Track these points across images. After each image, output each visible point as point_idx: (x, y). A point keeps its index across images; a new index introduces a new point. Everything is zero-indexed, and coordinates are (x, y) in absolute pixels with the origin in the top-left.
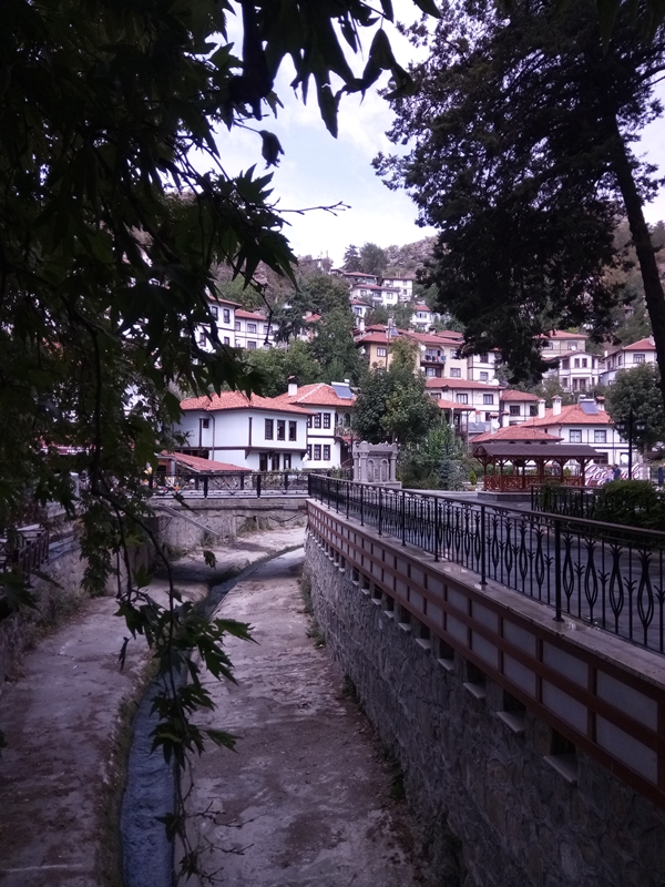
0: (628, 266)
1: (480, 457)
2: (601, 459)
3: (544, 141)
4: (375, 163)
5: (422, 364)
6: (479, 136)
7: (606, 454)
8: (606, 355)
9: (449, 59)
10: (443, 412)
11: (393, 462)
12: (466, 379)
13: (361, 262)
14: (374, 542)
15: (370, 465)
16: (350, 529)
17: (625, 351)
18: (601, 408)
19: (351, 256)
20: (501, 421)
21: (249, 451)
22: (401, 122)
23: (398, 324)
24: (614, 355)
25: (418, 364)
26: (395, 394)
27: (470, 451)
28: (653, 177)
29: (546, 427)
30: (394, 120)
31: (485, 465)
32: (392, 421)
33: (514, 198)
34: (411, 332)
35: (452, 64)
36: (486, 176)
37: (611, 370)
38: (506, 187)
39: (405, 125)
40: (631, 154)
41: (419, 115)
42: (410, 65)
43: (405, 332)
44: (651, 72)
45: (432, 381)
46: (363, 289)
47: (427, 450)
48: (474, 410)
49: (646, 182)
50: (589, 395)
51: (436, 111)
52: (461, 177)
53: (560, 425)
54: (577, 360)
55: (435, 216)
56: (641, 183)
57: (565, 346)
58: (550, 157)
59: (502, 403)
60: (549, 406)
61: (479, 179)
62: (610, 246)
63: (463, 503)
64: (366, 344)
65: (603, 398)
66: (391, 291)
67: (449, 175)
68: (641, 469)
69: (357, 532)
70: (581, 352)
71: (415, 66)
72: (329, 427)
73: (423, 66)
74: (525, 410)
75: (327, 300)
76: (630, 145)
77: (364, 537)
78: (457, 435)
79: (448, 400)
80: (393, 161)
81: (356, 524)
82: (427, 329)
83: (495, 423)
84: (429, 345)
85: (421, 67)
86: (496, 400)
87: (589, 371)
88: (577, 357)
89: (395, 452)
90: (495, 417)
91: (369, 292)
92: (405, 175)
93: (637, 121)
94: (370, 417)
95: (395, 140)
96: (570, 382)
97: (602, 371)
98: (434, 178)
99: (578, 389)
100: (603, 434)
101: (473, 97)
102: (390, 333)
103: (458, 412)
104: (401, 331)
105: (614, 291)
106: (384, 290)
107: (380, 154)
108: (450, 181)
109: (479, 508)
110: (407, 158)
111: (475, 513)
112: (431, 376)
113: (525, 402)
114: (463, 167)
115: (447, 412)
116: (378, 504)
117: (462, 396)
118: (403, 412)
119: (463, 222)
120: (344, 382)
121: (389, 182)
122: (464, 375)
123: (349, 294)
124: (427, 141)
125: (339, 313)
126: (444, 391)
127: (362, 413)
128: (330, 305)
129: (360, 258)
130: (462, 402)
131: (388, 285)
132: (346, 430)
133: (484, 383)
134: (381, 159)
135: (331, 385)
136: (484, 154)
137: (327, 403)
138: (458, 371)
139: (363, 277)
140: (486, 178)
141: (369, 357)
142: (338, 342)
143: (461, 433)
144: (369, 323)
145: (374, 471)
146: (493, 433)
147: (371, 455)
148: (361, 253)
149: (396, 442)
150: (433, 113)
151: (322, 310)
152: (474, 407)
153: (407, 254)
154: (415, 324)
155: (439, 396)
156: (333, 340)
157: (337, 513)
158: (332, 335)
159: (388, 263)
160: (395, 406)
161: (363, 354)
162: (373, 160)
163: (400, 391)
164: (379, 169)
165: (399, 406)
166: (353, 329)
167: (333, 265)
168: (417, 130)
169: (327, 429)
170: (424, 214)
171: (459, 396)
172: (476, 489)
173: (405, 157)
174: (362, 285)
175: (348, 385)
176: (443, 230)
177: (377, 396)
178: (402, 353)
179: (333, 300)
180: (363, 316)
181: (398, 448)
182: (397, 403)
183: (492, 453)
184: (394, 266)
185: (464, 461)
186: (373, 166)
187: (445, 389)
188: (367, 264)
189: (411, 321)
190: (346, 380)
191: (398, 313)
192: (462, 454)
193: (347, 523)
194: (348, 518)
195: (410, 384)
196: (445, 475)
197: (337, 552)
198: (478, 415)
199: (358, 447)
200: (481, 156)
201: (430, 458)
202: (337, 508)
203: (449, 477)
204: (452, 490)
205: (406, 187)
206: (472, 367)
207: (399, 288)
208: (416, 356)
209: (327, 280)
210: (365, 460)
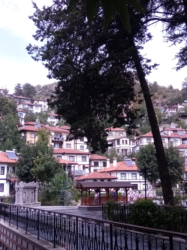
0: (140, 102)
1: (80, 188)
2: (135, 187)
3: (104, 46)
4: (28, 49)
5: (53, 142)
6: (75, 41)
7: (137, 184)
8: (135, 139)
9: (62, 7)
10: (62, 166)
11: (37, 192)
12: (73, 149)
13: (23, 92)
14: (23, 238)
15: (24, 194)
16: (11, 231)
17: (143, 137)
18: (134, 163)
19: (18, 88)
20: (90, 170)
22: (40, 31)
23: (41, 122)
24: (139, 139)
25: (51, 141)
26: (38, 157)
27: (75, 185)
28: (149, 64)
29: (110, 172)
30: (37, 30)
31: (82, 192)
32: (36, 171)
33: (91, 70)
34: (47, 126)
35: (63, 9)
37: (137, 146)
38: (87, 65)
39: (42, 33)
40: (140, 54)
41: (48, 29)
42: (44, 7)
43: (44, 126)
44: (147, 21)
45: (57, 150)
46: (24, 104)
47: (54, 185)
48: (77, 164)
49: (146, 66)
50: (129, 157)
51: (56, 29)
52: (67, 59)
53: (116, 171)
54: (123, 141)
55: (56, 74)
56: (144, 67)
57: (118, 134)
58: (106, 53)
59: (90, 160)
60: (111, 162)
61: (76, 60)
62: (133, 92)
64: (25, 131)
65: (134, 158)
66: (37, 106)
67: (62, 57)
68: (152, 192)
69: (14, 233)
70: (124, 137)
71: (46, 8)
72: (4, 174)
73: (50, 8)
74: (101, 164)
75: (5, 109)
76: (139, 50)
77: (18, 235)
78: (69, 177)
79: (65, 159)
80: (36, 48)
81: (14, 229)
82: (55, 125)
83: (87, 171)
84: (56, 132)
85: (49, 9)
86: (88, 159)
87: (128, 146)
88: (123, 139)
89: (38, 187)
90: (87, 168)
91: (27, 106)
92: (41, 55)
93: (142, 41)
94: (25, 169)
95: (37, 39)
96: (120, 151)
97: (134, 146)
98: (56, 57)
99: (124, 154)
100: (135, 175)
101: (72, 24)
102: (37, 126)
103: (70, 165)
104: (42, 125)
105: (136, 112)
106: (34, 105)
107: (30, 45)
108: (62, 60)
110: (43, 48)
111: (73, 221)
112: (57, 148)
113: (101, 160)
114: (69, 54)
115: (64, 165)
116: (26, 216)
117: (72, 157)
118: (42, 166)
119: (69, 78)
120: (12, 150)
121: (35, 57)
122: (73, 147)
123: (17, 107)
124: (52, 41)
125: (11, 116)
126: (63, 155)
127: (21, 167)
128: (7, 112)
129: (23, 90)
130: (72, 160)
131: (36, 103)
132: (13, 175)
133: (82, 151)
134: (31, 47)
135: (5, 152)
136: (78, 49)
137: (3, 161)
138: (70, 145)
139: (24, 99)
140: (79, 60)
141: (26, 138)
142: (10, 130)
143: (71, 176)
144: (26, 121)
145: (26, 197)
146: (86, 175)
147: (25, 189)
148: (23, 87)
149: (38, 181)
150: (55, 29)
151: (2, 114)
152: (78, 163)
153: (45, 89)
154: (49, 122)
155: (60, 157)
156: (8, 129)
157: (4, 222)
158: (7, 127)
159: (36, 93)
160: (38, 163)
161: (23, 136)
162: (27, 47)
163: (41, 155)
164: (30, 51)
165: (40, 163)
166: (18, 124)
167: (8, 92)
168: (48, 36)
169: (2, 175)
170: (51, 73)
171: (70, 157)
172: (78, 205)
173: (42, 47)
174: (23, 103)
175: (14, 152)
176: (60, 81)
177: (29, 158)
178: (43, 136)
179: (8, 109)
180: (23, 117)
181: (39, 185)
182: (39, 162)
183: (85, 186)
184: (40, 94)
185: (72, 190)
186: (27, 50)
187: (64, 154)
188: (26, 93)
189: (47, 121)
190: (13, 150)
191: (41, 117)
192: (71, 186)
193: (9, 228)
194: (10, 225)
195: (46, 152)
196: (63, 198)
197: (3, 244)
198: (79, 167)
199: (18, 185)
200: (76, 50)
201: (56, 189)
202: (4, 219)
203: (65, 199)
204: (66, 205)
205: (42, 60)
206: (76, 143)
207: (41, 105)
208: (49, 138)
209: (5, 100)
210: (22, 192)
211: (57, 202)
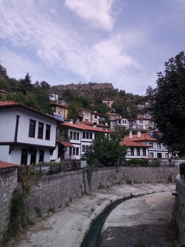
7: (161, 153)
17: (137, 119)
19: (37, 84)
21: (14, 146)
24: (132, 121)
53: (146, 141)
54: (123, 121)
87: (127, 125)
97: (130, 125)
129: (40, 86)
132: (62, 138)
138: (88, 120)
141: (56, 111)
161: (53, 110)
206: (92, 120)
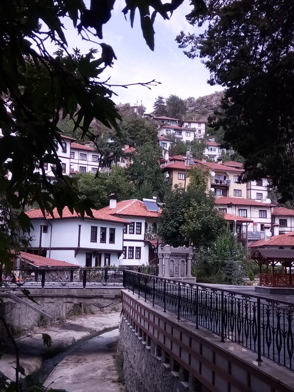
1: (257, 258)
4: (178, 39)
5: (212, 186)
6: (255, 21)
10: (228, 223)
11: (189, 262)
12: (245, 198)
13: (167, 109)
14: (174, 326)
15: (171, 263)
16: (155, 314)
19: (159, 104)
20: (272, 231)
21: (78, 251)
23: (194, 156)
25: (209, 186)
26: (191, 208)
27: (249, 254)
31: (260, 265)
32: (189, 229)
33: (281, 66)
34: (204, 161)
36: (260, 50)
38: (275, 58)
41: (211, 5)
43: (199, 161)
45: (220, 199)
46: (168, 129)
47: (215, 252)
48: (252, 222)
52: (241, 51)
55: (222, 77)
59: (273, 217)
61: (255, 52)
63: (243, 295)
64: (170, 170)
66: (189, 131)
67: (233, 49)
69: (160, 317)
72: (140, 234)
74: (291, 223)
75: (141, 136)
77: (166, 321)
78: (239, 241)
79: (232, 214)
80: (192, 38)
81: (160, 311)
82: (216, 160)
83: (268, 233)
84: (218, 172)
86: (269, 215)
89: (191, 253)
90: (268, 228)
91: (172, 131)
92: (200, 48)
94: (172, 226)
95: (193, 23)
98: (222, 50)
102: (188, 162)
103: (240, 223)
104: (196, 160)
106: (184, 130)
107: (182, 33)
108: (233, 53)
109: (255, 300)
110: (202, 36)
111: (252, 304)
112: (219, 195)
113: (291, 216)
114: (243, 43)
115: (231, 223)
116: (177, 294)
117: (243, 211)
118: (197, 223)
119: (243, 83)
120: (152, 198)
121: (188, 53)
122: (244, 195)
123: (158, 133)
124: (217, 24)
125: (150, 147)
126: (229, 207)
127: (166, 223)
128: (143, 141)
129: (166, 106)
130: (243, 216)
131: (187, 126)
132: (153, 235)
133: (260, 201)
134: (183, 37)
135: (142, 200)
136: (259, 34)
137: (139, 214)
138: (240, 192)
139: (168, 120)
140: (260, 52)
141: (172, 180)
142: (148, 169)
143: (242, 240)
144: (172, 154)
145: (175, 268)
146: (266, 240)
147: (172, 256)
148: (167, 102)
149: (192, 246)
150: (221, 5)
151: (137, 144)
152: (252, 219)
153: (201, 104)
154: (207, 156)
155: (225, 210)
156: (145, 167)
157: (145, 301)
158: (144, 163)
159: (187, 110)
160: (191, 218)
161: (167, 178)
162: (177, 37)
163: (195, 206)
164: (181, 43)
165: (194, 218)
166: (160, 159)
167: (146, 110)
168: (209, 16)
169: (139, 235)
170: (214, 76)
171: (240, 211)
172: (254, 284)
173: (200, 35)
174: (167, 126)
175: (155, 201)
176: (229, 88)
177: (178, 210)
178: (197, 178)
179: (145, 137)
180: (167, 149)
181: (194, 250)
182: (193, 216)
183: (265, 256)
184: (192, 112)
185: (244, 261)
186: (177, 41)
187: (230, 205)
188: (171, 111)
189: (204, 154)
190: (154, 197)
191: (194, 147)
192: (243, 256)
193: (153, 309)
194: (153, 306)
195: (203, 201)
196: (230, 272)
197: (144, 333)
198: (255, 226)
199: (162, 249)
200: (256, 36)
201: (218, 259)
202: (145, 297)
203: (233, 274)
204: (235, 284)
205: (201, 57)
206: (251, 189)
207: (195, 129)
208: (207, 180)
209: (141, 122)
210: (168, 260)
211: (220, 279)
